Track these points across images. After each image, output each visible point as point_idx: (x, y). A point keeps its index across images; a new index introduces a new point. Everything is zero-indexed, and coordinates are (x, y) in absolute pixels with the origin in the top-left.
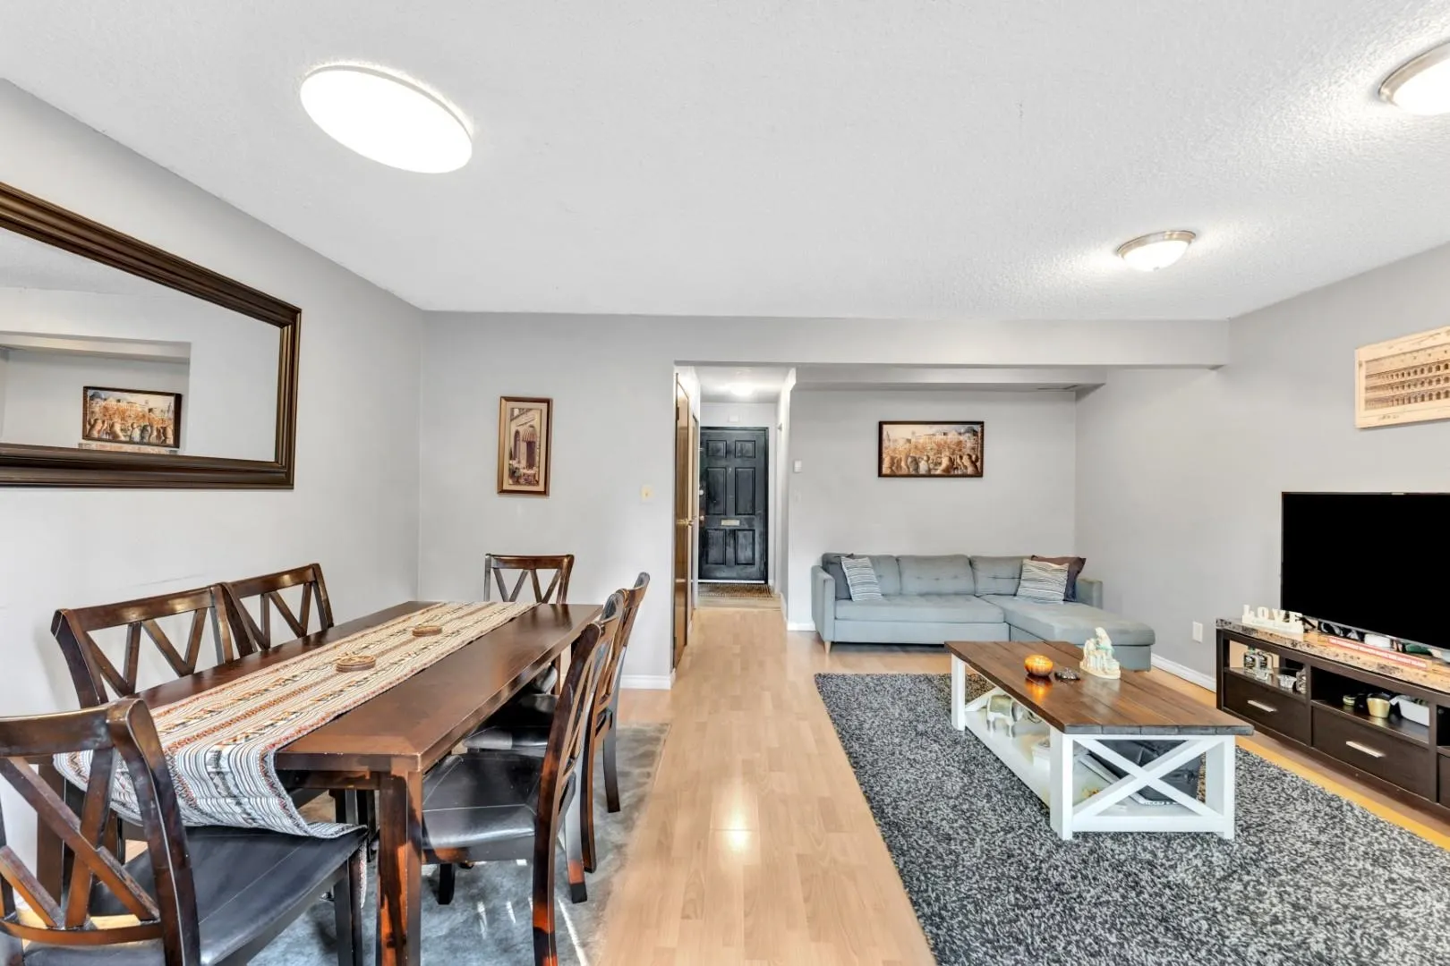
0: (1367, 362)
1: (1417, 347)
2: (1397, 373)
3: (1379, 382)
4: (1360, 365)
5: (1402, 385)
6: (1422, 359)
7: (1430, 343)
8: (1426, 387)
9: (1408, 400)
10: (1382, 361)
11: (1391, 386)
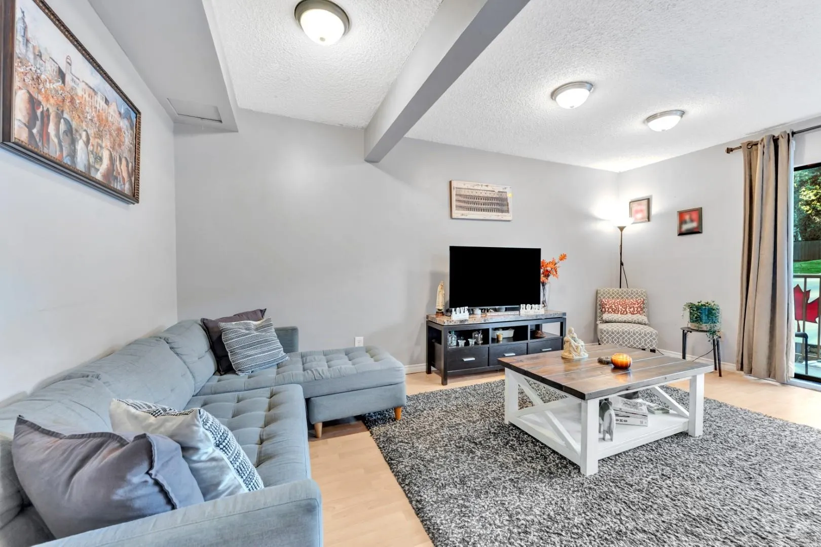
0: (456, 188)
1: (472, 188)
2: (466, 196)
3: (461, 199)
4: (454, 189)
5: (468, 202)
6: (474, 194)
7: (476, 187)
8: (475, 206)
9: (470, 209)
10: (461, 190)
11: (464, 202)
